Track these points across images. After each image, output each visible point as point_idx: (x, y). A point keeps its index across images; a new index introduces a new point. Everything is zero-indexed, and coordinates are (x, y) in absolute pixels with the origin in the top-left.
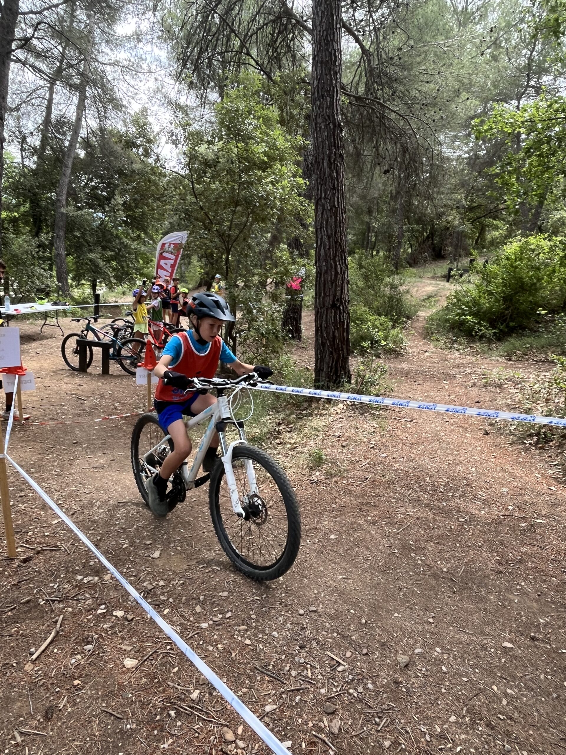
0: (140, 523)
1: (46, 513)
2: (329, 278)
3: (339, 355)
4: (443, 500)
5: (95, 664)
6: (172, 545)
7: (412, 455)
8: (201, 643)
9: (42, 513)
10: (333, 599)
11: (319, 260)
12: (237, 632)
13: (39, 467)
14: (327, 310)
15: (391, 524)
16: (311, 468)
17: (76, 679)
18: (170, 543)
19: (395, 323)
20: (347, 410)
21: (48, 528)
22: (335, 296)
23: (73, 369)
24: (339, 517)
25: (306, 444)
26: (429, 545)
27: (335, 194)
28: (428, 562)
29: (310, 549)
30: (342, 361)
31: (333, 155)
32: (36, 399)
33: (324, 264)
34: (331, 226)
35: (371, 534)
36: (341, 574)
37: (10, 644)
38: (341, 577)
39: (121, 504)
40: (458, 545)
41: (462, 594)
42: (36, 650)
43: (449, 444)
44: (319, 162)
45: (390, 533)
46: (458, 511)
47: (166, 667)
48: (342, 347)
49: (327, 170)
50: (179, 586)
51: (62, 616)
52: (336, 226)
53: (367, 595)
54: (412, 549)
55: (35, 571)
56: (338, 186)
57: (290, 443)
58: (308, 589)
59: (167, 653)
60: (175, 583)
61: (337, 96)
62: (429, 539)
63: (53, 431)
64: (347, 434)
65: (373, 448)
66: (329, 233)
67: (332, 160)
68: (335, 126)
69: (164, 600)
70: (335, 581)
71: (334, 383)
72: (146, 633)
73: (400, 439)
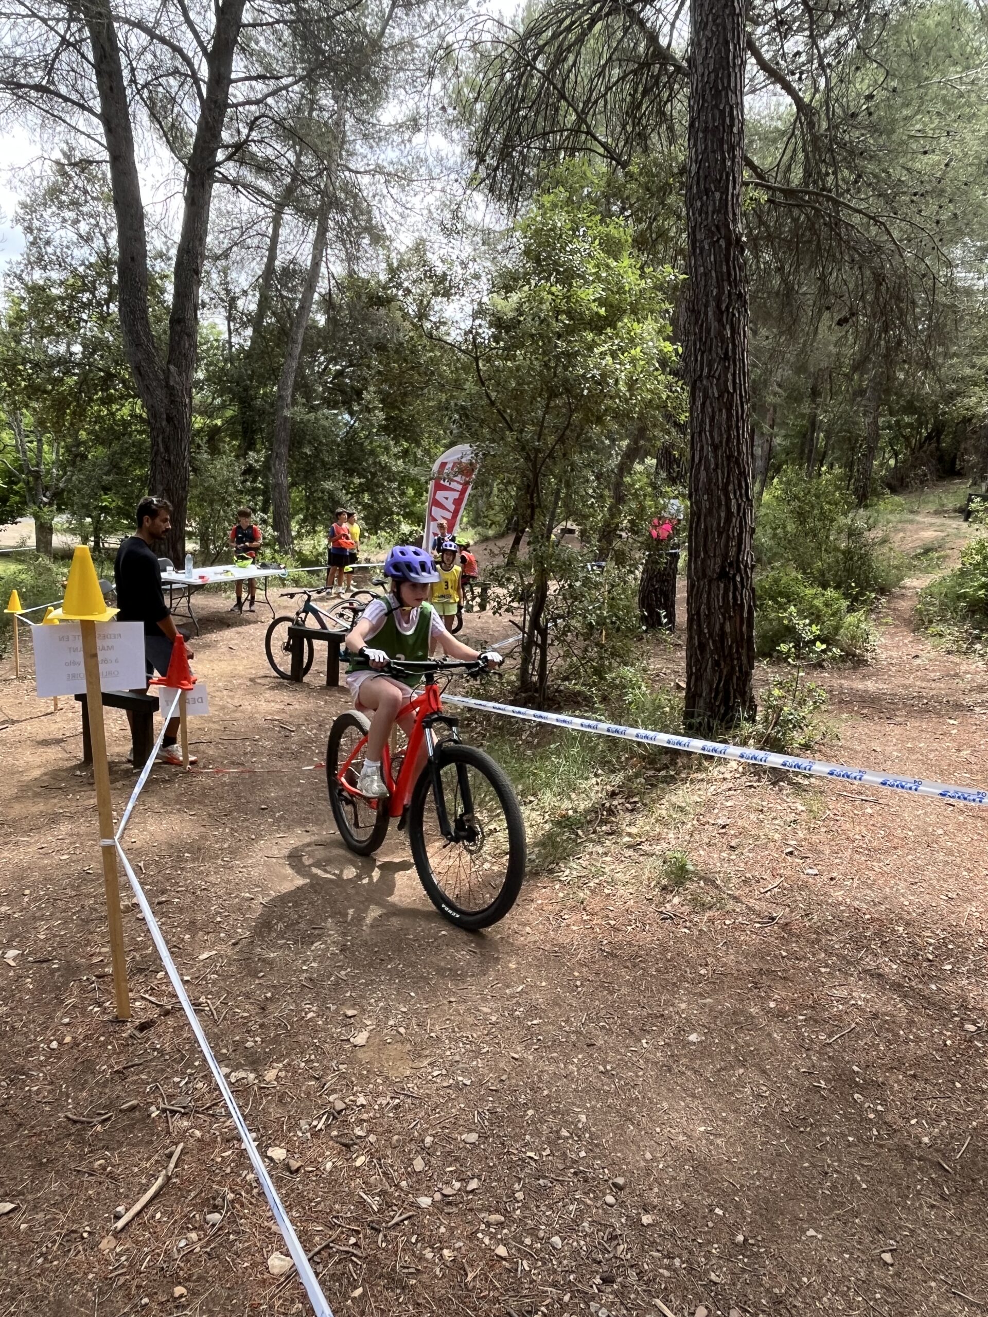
0: (343, 973)
1: (193, 937)
2: (715, 524)
3: (733, 668)
4: (931, 978)
5: (218, 1257)
6: (391, 1023)
7: (871, 874)
8: (413, 1240)
9: (187, 936)
10: (682, 1177)
11: (696, 490)
12: (483, 1227)
13: (199, 849)
14: (710, 582)
15: (816, 1021)
16: (664, 888)
17: (180, 1283)
18: (387, 1018)
19: (855, 602)
20: (744, 774)
21: (192, 967)
22: (725, 556)
23: (282, 675)
24: (710, 996)
25: (658, 839)
26: (894, 1077)
27: (728, 368)
28: (889, 1118)
29: (647, 1060)
30: (738, 678)
31: (725, 297)
32: (216, 726)
33: (706, 497)
34: (720, 428)
35: (773, 1041)
36: (704, 1121)
37: (87, 1189)
38: (702, 1129)
39: (316, 932)
40: (958, 1085)
41: (961, 1203)
42: (127, 1210)
43: (950, 853)
44: (699, 312)
45: (812, 1040)
46: (964, 1007)
47: (341, 1285)
48: (737, 651)
49: (714, 325)
50: (390, 1111)
51: (181, 1146)
52: (729, 428)
53: (752, 1178)
54: (857, 1084)
55: (155, 1049)
56: (734, 353)
57: (629, 835)
58: (634, 1148)
59: (347, 1252)
60: (384, 1102)
61: (734, 188)
62: (896, 1064)
63: (233, 785)
64: (740, 823)
65: (791, 853)
66: (717, 441)
67: (723, 307)
68: (729, 244)
69: (359, 1137)
70: (689, 1137)
71: (722, 721)
72: (318, 1203)
73: (848, 839)
